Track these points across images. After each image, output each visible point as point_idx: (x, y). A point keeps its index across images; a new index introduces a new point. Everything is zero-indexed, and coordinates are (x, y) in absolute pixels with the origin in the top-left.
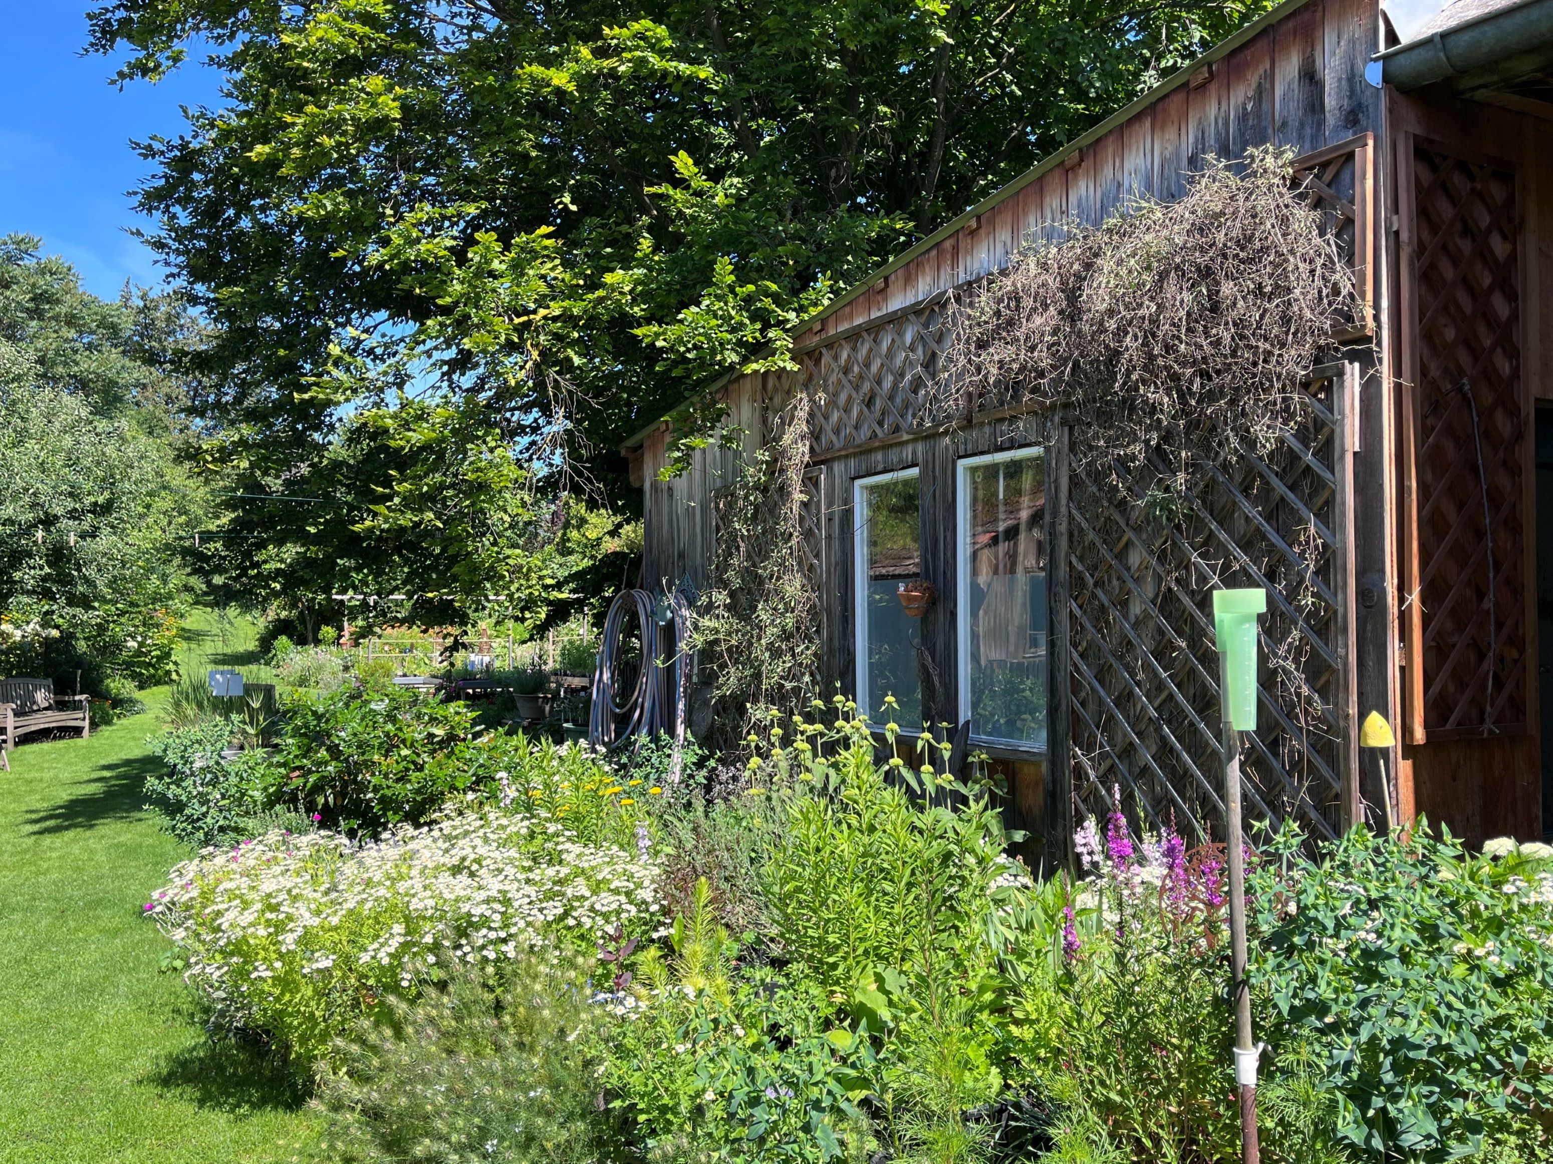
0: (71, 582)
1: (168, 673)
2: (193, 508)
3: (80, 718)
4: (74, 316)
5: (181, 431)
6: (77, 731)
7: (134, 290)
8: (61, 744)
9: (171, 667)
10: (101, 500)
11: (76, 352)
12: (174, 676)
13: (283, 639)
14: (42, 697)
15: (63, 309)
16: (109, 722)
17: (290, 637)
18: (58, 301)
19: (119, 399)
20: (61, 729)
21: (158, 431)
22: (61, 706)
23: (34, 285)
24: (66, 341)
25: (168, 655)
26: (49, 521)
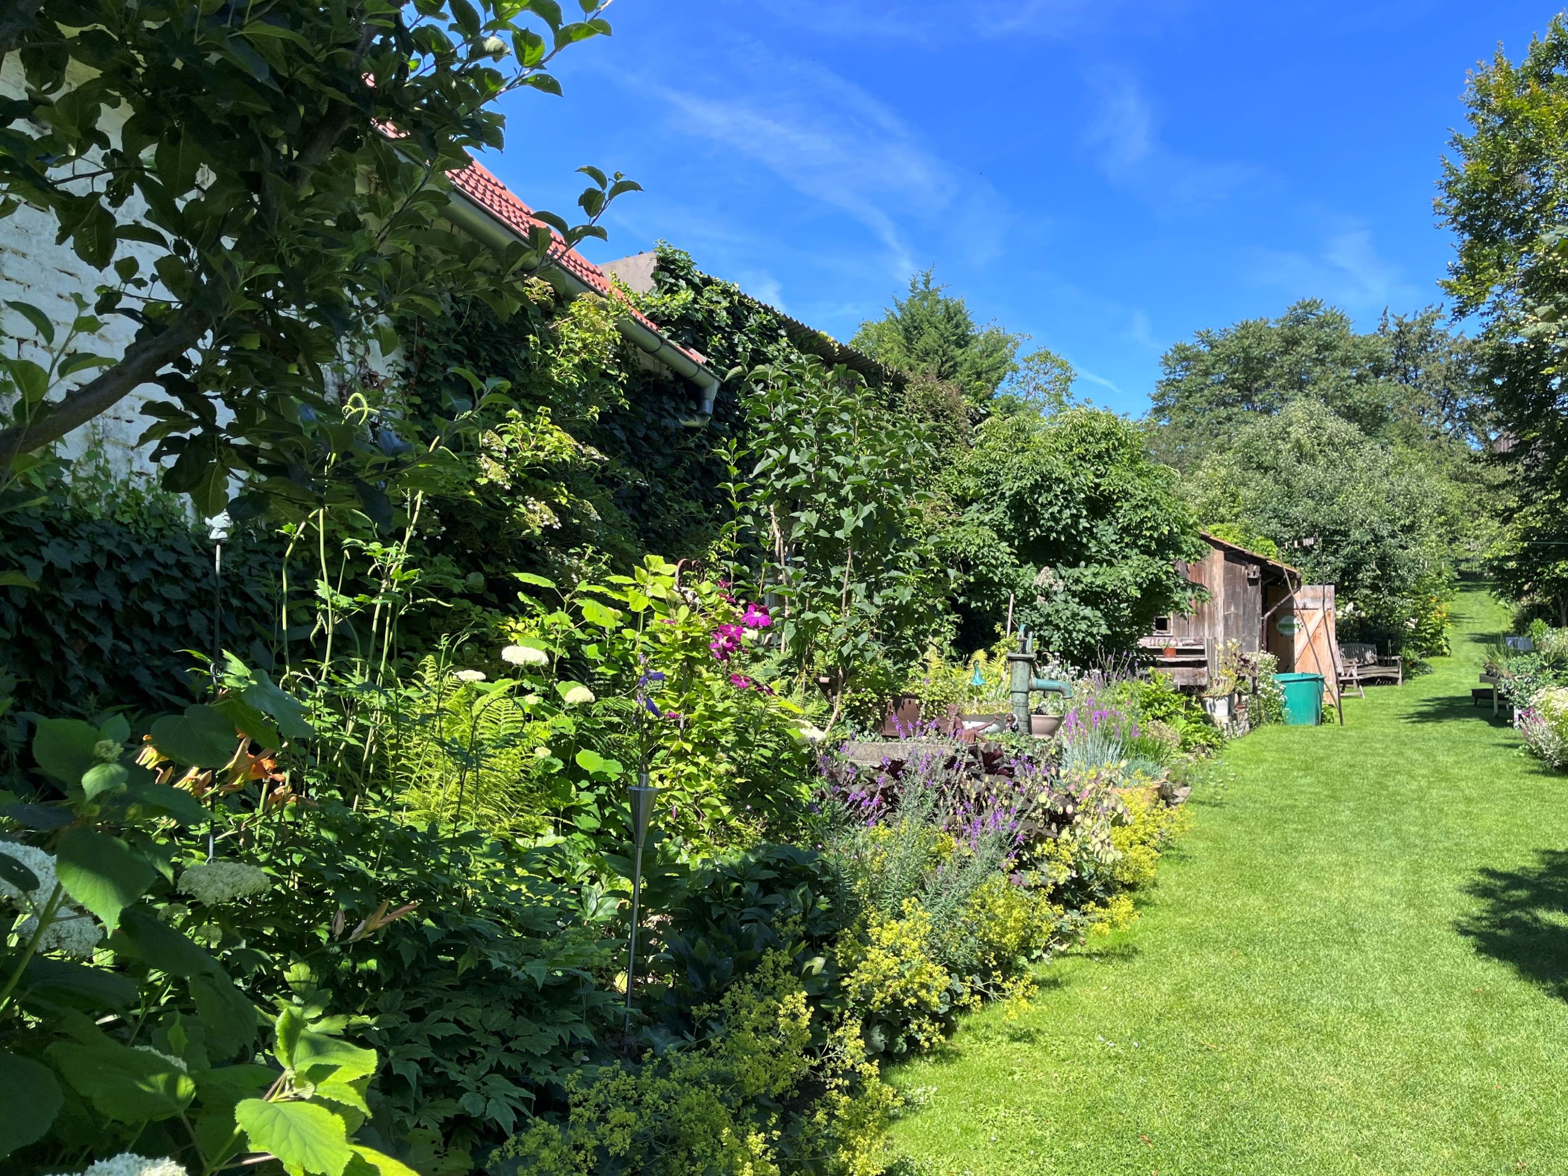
0: (1390, 579)
1: (1441, 647)
2: (1451, 509)
3: (1397, 672)
4: (1348, 358)
5: (1433, 438)
6: (1393, 681)
7: (1391, 319)
8: (1385, 688)
9: (1443, 642)
10: (1407, 522)
11: (1349, 386)
12: (1445, 650)
13: (1538, 622)
14: (1369, 656)
15: (1338, 354)
16: (1410, 678)
17: (1545, 620)
18: (1335, 348)
19: (1384, 419)
20: (1382, 678)
21: (1413, 440)
22: (1380, 663)
23: (1317, 339)
24: (1343, 379)
25: (1440, 632)
26: (1378, 539)
